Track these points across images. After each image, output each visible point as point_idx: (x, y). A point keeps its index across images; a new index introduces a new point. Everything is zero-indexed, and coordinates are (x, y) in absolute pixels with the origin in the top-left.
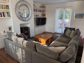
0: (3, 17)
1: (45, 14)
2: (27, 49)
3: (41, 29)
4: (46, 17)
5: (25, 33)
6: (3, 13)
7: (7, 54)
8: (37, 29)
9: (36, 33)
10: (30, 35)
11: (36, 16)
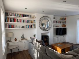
0: (31, 28)
1: (66, 25)
2: (41, 52)
3: (60, 38)
4: (67, 27)
5: (45, 40)
6: (31, 25)
7: (29, 54)
8: (56, 38)
9: (55, 42)
10: (49, 43)
11: (56, 27)
